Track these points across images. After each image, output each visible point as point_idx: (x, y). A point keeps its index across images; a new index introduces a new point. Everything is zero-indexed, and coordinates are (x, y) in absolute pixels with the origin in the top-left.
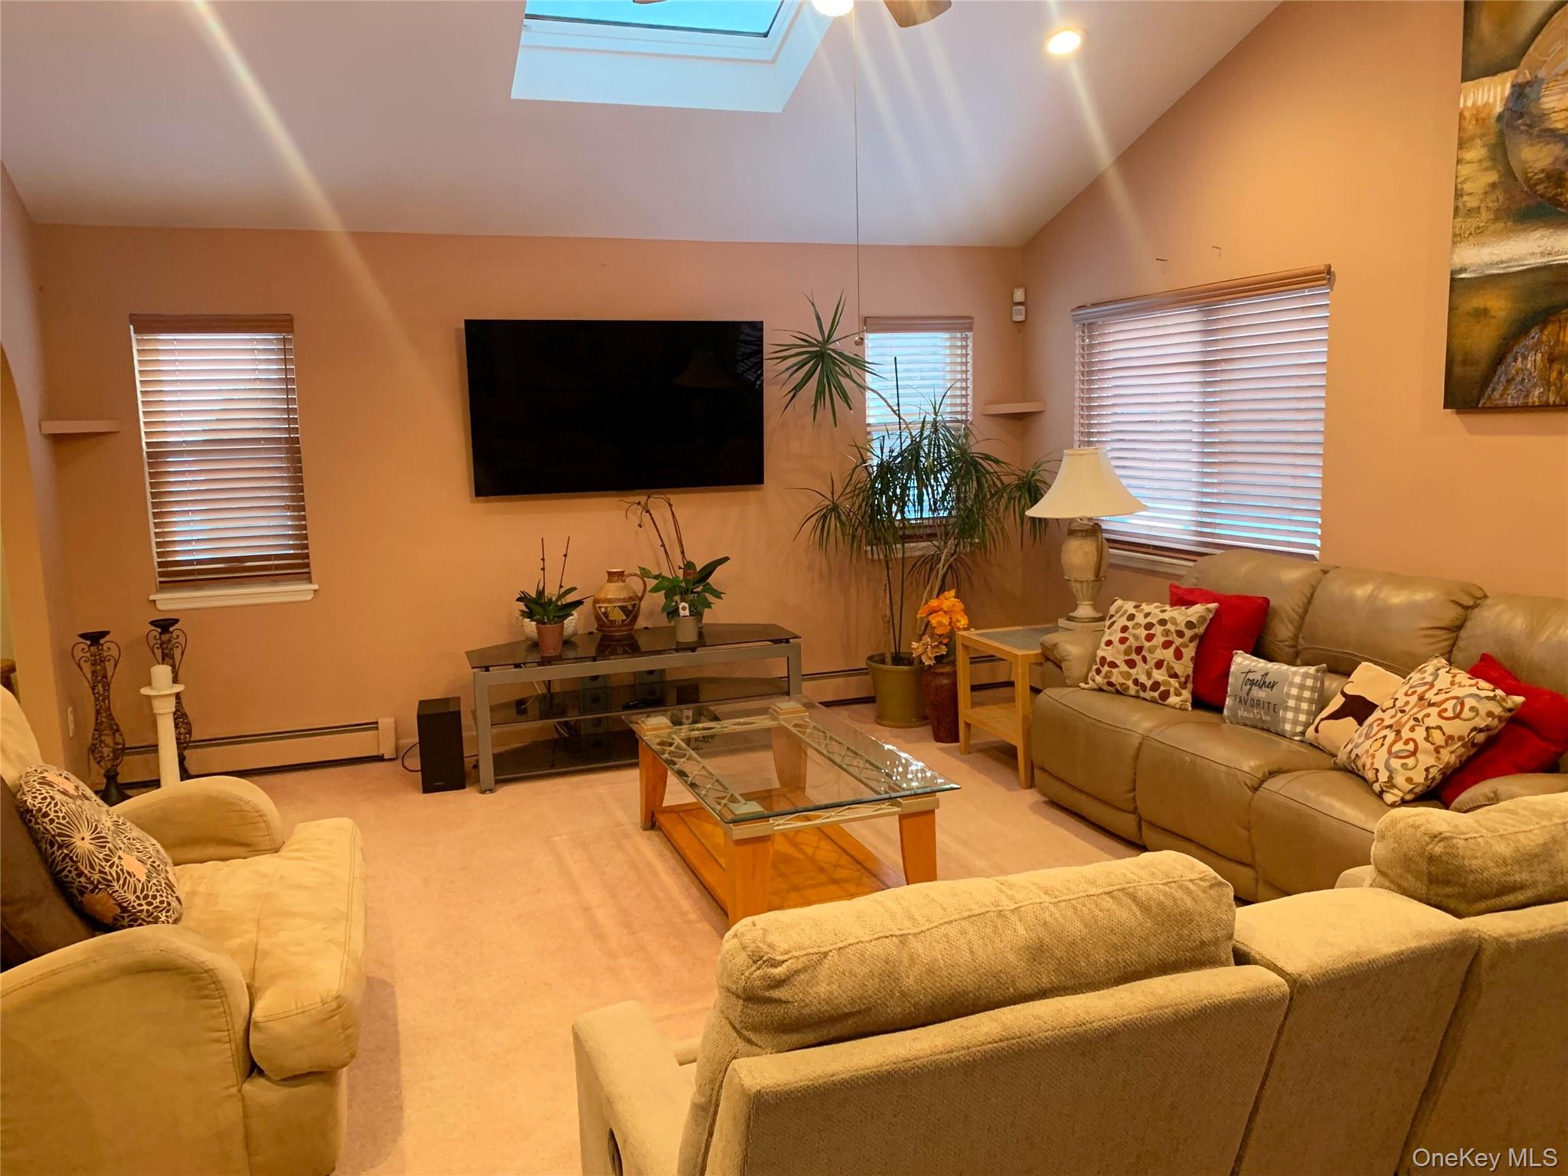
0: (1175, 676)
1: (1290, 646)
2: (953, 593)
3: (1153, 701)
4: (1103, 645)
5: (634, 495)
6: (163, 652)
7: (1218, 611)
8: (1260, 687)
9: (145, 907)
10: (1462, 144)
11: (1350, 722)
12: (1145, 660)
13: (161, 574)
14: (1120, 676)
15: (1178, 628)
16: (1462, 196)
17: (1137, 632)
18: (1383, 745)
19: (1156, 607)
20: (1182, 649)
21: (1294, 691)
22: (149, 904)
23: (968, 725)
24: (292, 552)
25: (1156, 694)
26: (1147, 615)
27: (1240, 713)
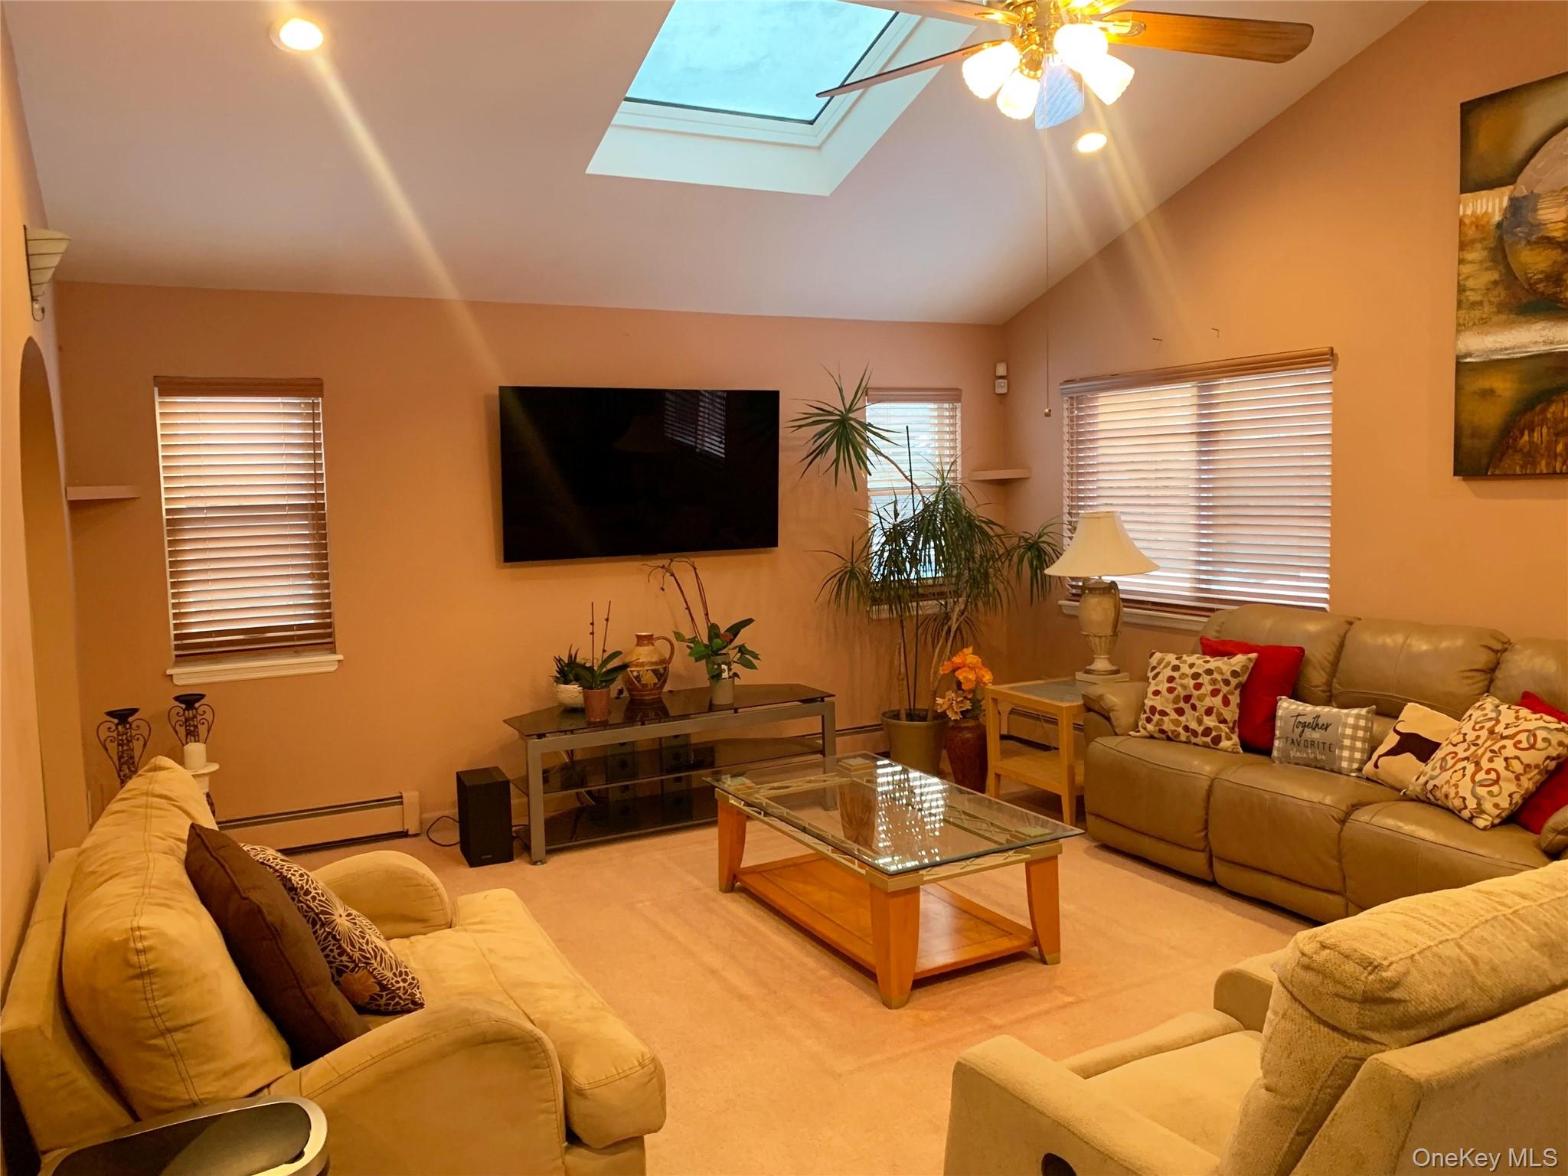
0: (1224, 721)
1: (1323, 691)
2: (970, 650)
3: (1205, 746)
4: (1150, 695)
5: (656, 559)
6: (186, 730)
7: (1257, 662)
8: (1314, 729)
9: (402, 984)
10: (1463, 246)
11: (1408, 757)
12: (1194, 707)
13: (177, 647)
14: (1171, 724)
15: (1224, 677)
16: (1464, 291)
17: (1185, 681)
18: (1464, 775)
19: (1198, 658)
20: (1230, 697)
21: (1349, 731)
22: (404, 981)
23: (998, 776)
24: (313, 622)
25: (1208, 739)
26: (1192, 666)
27: (1292, 754)
